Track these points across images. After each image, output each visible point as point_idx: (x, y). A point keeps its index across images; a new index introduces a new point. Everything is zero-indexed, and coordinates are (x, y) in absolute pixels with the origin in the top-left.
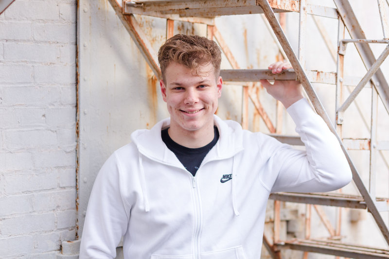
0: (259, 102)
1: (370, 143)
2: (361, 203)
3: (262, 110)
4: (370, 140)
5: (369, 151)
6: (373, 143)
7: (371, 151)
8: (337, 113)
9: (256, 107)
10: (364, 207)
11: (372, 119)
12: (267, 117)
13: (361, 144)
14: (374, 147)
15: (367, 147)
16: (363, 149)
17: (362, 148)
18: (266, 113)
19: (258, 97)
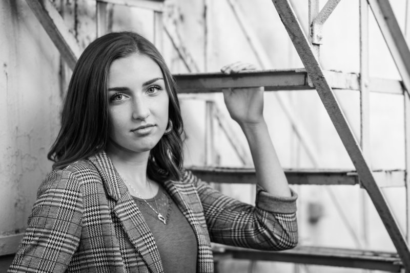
0: (179, 37)
1: (359, 78)
2: (348, 174)
3: (184, 49)
4: (360, 74)
5: (359, 92)
6: (364, 80)
7: (361, 92)
8: (312, 26)
9: (174, 45)
10: (353, 181)
11: (361, 42)
12: (192, 61)
13: (347, 81)
14: (366, 86)
15: (355, 85)
16: (351, 88)
17: (348, 87)
18: (189, 55)
19: (177, 31)
